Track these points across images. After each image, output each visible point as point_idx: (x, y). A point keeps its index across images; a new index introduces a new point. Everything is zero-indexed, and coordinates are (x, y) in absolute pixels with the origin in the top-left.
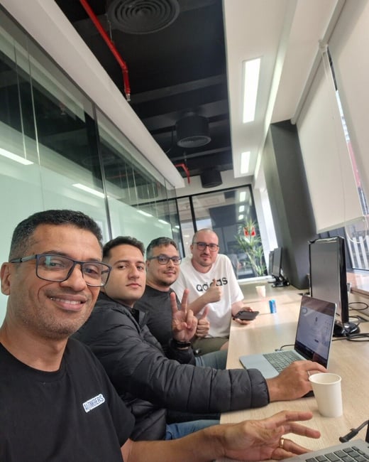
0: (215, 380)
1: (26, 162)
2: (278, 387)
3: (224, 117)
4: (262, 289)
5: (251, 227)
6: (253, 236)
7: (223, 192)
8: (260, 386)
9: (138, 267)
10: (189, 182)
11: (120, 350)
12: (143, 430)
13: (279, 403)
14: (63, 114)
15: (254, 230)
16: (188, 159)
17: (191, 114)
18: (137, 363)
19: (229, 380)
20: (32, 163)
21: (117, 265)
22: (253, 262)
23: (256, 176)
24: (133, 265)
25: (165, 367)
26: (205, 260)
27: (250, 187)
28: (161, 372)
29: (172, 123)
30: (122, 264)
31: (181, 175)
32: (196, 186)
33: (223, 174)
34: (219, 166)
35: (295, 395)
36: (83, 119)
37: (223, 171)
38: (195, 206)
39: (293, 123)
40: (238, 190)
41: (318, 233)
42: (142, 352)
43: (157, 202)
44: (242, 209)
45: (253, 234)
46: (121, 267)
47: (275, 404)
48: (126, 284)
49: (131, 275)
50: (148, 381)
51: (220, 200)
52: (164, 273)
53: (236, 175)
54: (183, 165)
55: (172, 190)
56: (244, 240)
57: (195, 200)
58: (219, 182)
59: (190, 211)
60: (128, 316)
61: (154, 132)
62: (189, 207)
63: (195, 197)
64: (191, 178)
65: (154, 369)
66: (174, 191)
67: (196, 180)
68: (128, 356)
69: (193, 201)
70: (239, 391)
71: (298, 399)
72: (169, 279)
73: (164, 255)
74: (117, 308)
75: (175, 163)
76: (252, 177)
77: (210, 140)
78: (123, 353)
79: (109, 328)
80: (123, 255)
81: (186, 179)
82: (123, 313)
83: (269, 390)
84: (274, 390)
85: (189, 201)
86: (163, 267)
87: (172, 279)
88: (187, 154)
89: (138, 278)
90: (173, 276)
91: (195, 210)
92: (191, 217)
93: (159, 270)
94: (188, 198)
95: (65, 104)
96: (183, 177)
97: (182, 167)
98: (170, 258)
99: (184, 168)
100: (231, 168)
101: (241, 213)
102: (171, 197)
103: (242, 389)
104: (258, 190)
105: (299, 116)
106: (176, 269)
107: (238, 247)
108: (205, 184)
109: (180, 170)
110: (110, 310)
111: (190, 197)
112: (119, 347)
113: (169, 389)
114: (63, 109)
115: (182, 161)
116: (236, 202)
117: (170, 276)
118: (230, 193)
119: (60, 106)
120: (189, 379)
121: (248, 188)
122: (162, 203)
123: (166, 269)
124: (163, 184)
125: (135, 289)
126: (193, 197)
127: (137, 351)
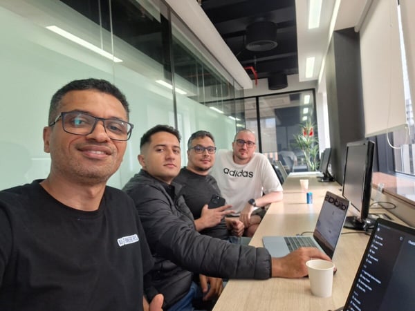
0: (226, 252)
1: (117, 60)
2: (282, 266)
3: (292, 24)
4: (305, 183)
5: (310, 128)
6: (310, 136)
7: (288, 94)
8: (264, 263)
9: (174, 151)
10: (256, 83)
11: (152, 219)
12: (170, 283)
13: (280, 279)
14: (143, 16)
15: (313, 131)
16: (258, 62)
17: (261, 19)
18: (164, 231)
19: (238, 254)
20: (121, 61)
21: (156, 149)
22: (308, 159)
23: (320, 81)
24: (170, 148)
25: (187, 237)
26: (243, 154)
27: (314, 91)
28: (182, 240)
29: (243, 28)
30: (161, 148)
31: (250, 76)
32: (263, 88)
33: (289, 77)
34: (287, 71)
35: (296, 275)
36: (159, 20)
37: (289, 74)
38: (260, 106)
39: (356, 30)
40: (302, 93)
41: (366, 136)
42: (169, 223)
43: (224, 101)
44: (306, 111)
45: (311, 134)
46: (160, 150)
47: (277, 279)
48: (164, 164)
49: (168, 157)
50: (171, 246)
51: (285, 102)
52: (201, 160)
53: (301, 79)
54: (252, 68)
55: (240, 91)
56: (301, 139)
57: (261, 100)
58: (285, 84)
59: (256, 111)
60: (163, 192)
61: (226, 36)
62: (256, 107)
63: (262, 98)
64: (258, 80)
65: (177, 237)
66: (242, 91)
67: (264, 82)
68: (158, 225)
69: (260, 101)
70: (244, 264)
71: (298, 278)
72: (205, 166)
73: (200, 146)
74: (153, 185)
75: (244, 66)
76: (316, 82)
77: (276, 44)
78: (154, 222)
79: (144, 201)
80: (162, 140)
81: (254, 81)
82: (159, 189)
83: (273, 267)
84: (276, 267)
85: (255, 102)
86: (200, 155)
87: (208, 165)
88: (257, 58)
89: (174, 159)
90: (209, 163)
91: (260, 110)
92: (256, 116)
93: (196, 159)
94: (255, 98)
95: (144, 7)
96: (252, 79)
97: (251, 70)
98: (205, 148)
99: (253, 70)
100: (297, 72)
101: (306, 115)
102: (239, 97)
103: (247, 263)
104: (321, 94)
105: (362, 25)
106: (211, 157)
107: (295, 145)
108: (271, 86)
109: (249, 72)
110: (147, 186)
111: (257, 98)
112: (152, 216)
113: (187, 255)
114: (143, 12)
115: (252, 64)
116: (301, 104)
117: (205, 163)
118: (295, 96)
119: (141, 9)
120: (204, 248)
121: (311, 92)
122: (229, 102)
123: (201, 158)
124: (232, 84)
125: (171, 168)
126: (260, 98)
127: (166, 221)
